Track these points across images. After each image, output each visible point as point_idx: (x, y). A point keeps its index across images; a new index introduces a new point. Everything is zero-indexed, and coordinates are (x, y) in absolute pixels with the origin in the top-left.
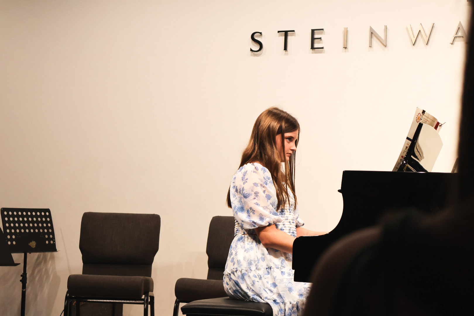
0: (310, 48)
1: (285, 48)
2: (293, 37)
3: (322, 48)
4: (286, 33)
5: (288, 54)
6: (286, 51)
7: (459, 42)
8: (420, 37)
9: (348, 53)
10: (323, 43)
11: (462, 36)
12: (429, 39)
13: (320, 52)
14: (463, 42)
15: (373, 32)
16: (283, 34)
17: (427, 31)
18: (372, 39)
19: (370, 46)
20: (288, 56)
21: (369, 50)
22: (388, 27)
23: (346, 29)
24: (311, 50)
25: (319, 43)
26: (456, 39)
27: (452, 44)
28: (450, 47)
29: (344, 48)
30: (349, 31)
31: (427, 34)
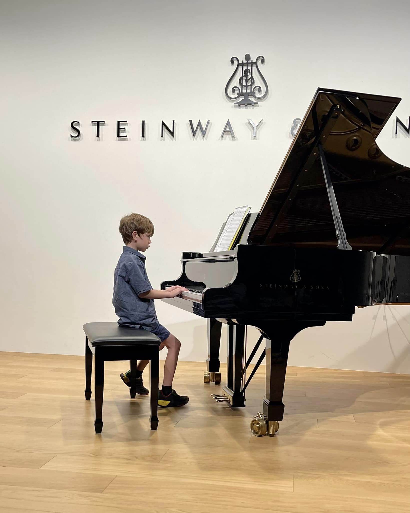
0: (117, 136)
1: (98, 136)
2: (104, 126)
3: (126, 136)
4: (98, 124)
5: (100, 140)
6: (98, 138)
7: (227, 136)
8: (199, 131)
9: (146, 140)
10: (127, 132)
11: (230, 131)
12: (205, 133)
13: (125, 140)
14: (230, 136)
15: (164, 125)
16: (96, 124)
17: (204, 126)
18: (164, 131)
19: (162, 136)
20: (100, 142)
21: (161, 139)
22: (175, 122)
23: (144, 122)
24: (118, 138)
25: (123, 132)
26: (225, 133)
27: (222, 137)
28: (221, 139)
29: (143, 137)
30: (146, 123)
31: (204, 128)
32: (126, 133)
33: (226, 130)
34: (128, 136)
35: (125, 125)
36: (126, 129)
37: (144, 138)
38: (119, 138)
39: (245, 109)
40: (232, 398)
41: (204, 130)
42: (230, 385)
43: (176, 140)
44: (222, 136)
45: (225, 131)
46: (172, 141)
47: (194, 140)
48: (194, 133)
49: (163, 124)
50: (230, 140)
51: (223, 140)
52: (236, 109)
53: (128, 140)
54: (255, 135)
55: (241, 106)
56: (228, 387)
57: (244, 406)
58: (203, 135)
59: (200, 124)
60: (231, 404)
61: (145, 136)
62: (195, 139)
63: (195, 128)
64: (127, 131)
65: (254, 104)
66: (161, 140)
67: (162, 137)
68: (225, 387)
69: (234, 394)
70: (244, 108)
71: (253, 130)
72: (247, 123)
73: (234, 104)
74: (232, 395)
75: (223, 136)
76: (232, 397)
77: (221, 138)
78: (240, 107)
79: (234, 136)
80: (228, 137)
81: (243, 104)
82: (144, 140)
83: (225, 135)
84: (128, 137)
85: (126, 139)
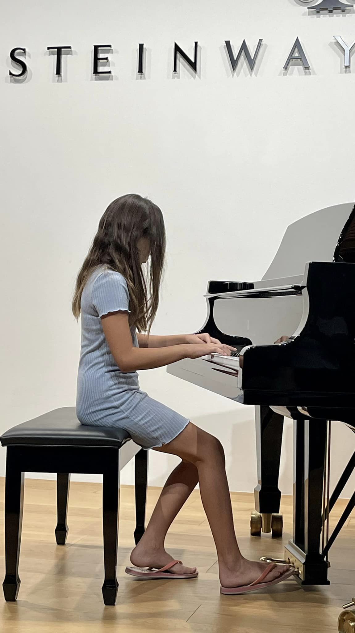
0: (93, 72)
1: (58, 72)
2: (68, 56)
3: (110, 72)
4: (59, 51)
5: (61, 80)
6: (59, 77)
7: (296, 67)
8: (244, 60)
9: (145, 79)
10: (111, 65)
11: (301, 58)
12: (255, 63)
13: (107, 79)
14: (301, 67)
15: (179, 52)
16: (55, 51)
17: (252, 50)
18: (178, 61)
19: (175, 70)
20: (63, 83)
21: (173, 76)
22: (199, 44)
23: (141, 46)
24: (94, 76)
25: (105, 66)
26: (291, 63)
27: (286, 70)
28: (284, 73)
29: (140, 73)
30: (146, 48)
31: (252, 54)
32: (109, 66)
33: (293, 56)
34: (112, 72)
35: (108, 53)
36: (109, 59)
37: (142, 75)
38: (97, 77)
39: (329, 17)
40: (302, 565)
41: (252, 58)
42: (299, 540)
43: (200, 78)
44: (286, 68)
45: (291, 58)
46: (192, 78)
47: (233, 76)
48: (234, 63)
49: (177, 49)
50: (300, 74)
51: (288, 75)
52: (311, 17)
53: (113, 80)
54: (348, 65)
55: (321, 11)
56: (296, 544)
57: (328, 583)
58: (251, 68)
59: (244, 47)
60: (302, 579)
61: (143, 71)
62: (235, 74)
63: (235, 54)
64: (110, 62)
65: (346, 8)
66: (173, 78)
67: (174, 72)
68: (290, 543)
69: (307, 558)
70: (328, 15)
71: (345, 55)
72: (333, 42)
73: (309, 8)
74: (303, 561)
75: (288, 67)
76: (304, 564)
77: (284, 71)
78: (318, 14)
79: (307, 68)
80: (296, 70)
81: (326, 9)
82: (142, 78)
83: (292, 65)
84: (113, 74)
85: (110, 77)
